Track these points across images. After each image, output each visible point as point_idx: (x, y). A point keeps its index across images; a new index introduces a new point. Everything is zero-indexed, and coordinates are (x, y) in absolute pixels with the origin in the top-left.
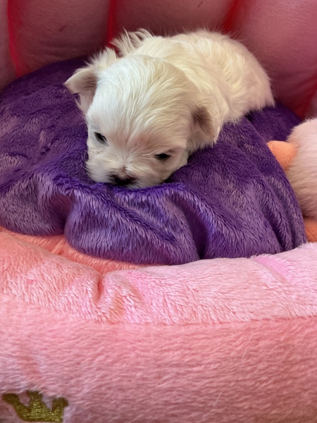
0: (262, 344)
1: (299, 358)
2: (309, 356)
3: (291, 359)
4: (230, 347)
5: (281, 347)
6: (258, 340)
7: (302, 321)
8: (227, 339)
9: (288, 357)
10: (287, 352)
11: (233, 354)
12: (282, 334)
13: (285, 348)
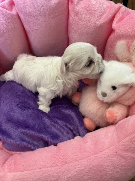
0: (44, 175)
1: (56, 179)
2: (59, 178)
3: (53, 179)
4: (34, 177)
5: (50, 176)
6: (43, 174)
7: (58, 167)
8: (34, 175)
9: (52, 179)
10: (52, 177)
11: (35, 179)
12: (51, 172)
13: (51, 176)
